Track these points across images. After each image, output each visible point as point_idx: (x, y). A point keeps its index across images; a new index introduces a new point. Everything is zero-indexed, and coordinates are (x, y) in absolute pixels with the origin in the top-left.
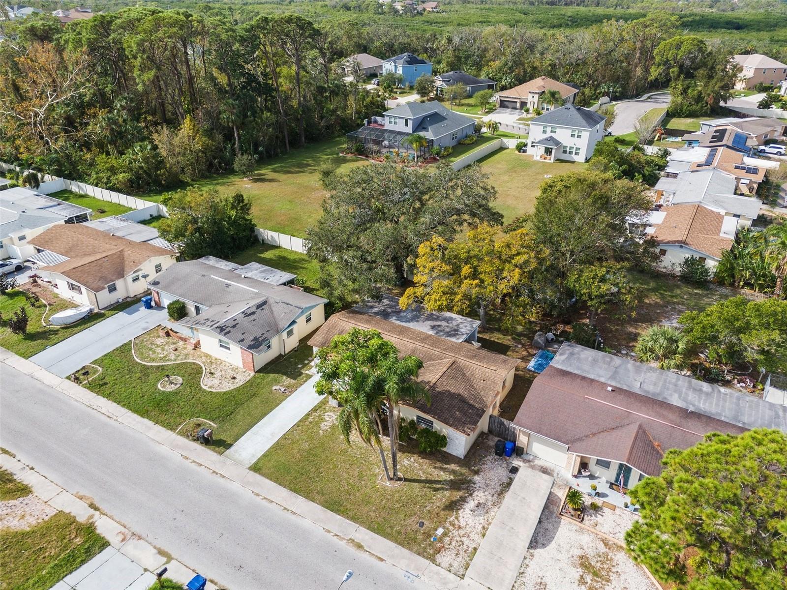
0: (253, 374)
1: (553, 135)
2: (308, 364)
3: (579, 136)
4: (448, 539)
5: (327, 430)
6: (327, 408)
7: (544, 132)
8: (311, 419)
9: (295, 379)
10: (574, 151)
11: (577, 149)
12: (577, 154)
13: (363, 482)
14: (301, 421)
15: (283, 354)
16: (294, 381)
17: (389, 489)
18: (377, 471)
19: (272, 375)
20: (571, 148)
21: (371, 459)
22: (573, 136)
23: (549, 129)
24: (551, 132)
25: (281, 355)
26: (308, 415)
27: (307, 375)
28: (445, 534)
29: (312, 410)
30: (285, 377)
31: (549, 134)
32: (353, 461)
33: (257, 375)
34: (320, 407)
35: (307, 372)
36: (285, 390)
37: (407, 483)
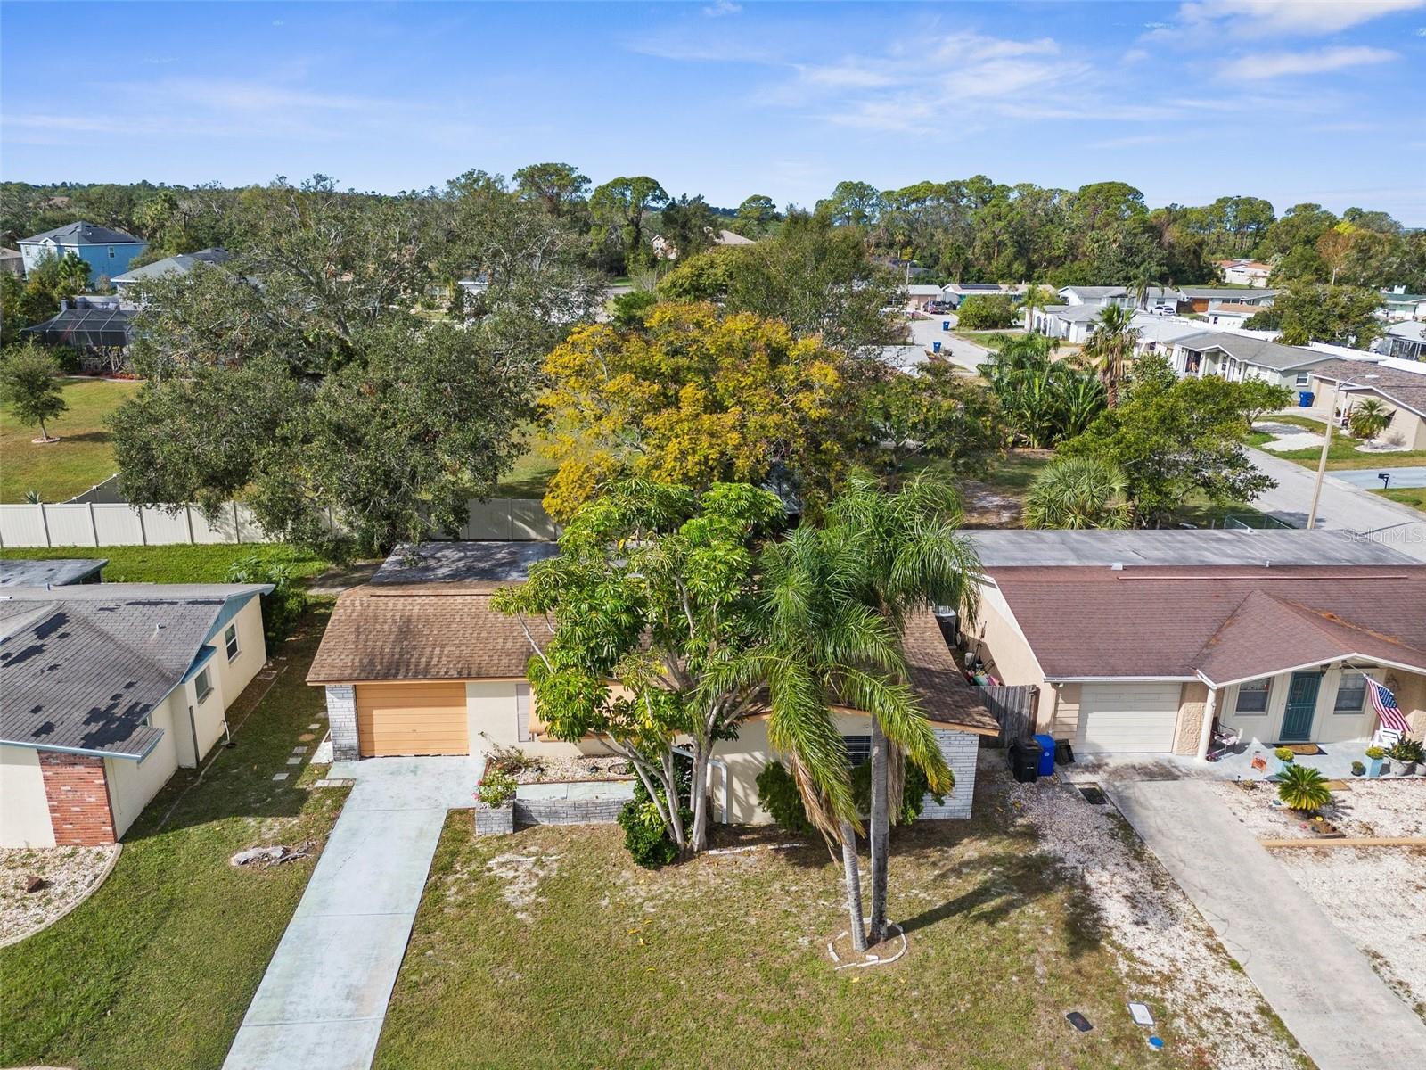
0: (112, 851)
2: (305, 763)
4: (1180, 1022)
5: (538, 905)
6: (483, 849)
8: (452, 895)
9: (295, 813)
13: (801, 991)
14: (422, 914)
15: (192, 763)
16: (295, 821)
17: (893, 974)
18: (805, 941)
19: (195, 832)
21: (753, 921)
25: (181, 773)
26: (433, 889)
27: (328, 792)
28: (1160, 1014)
29: (434, 869)
30: (251, 821)
32: (708, 948)
33: (132, 847)
34: (454, 854)
35: (319, 784)
36: (286, 852)
37: (917, 934)
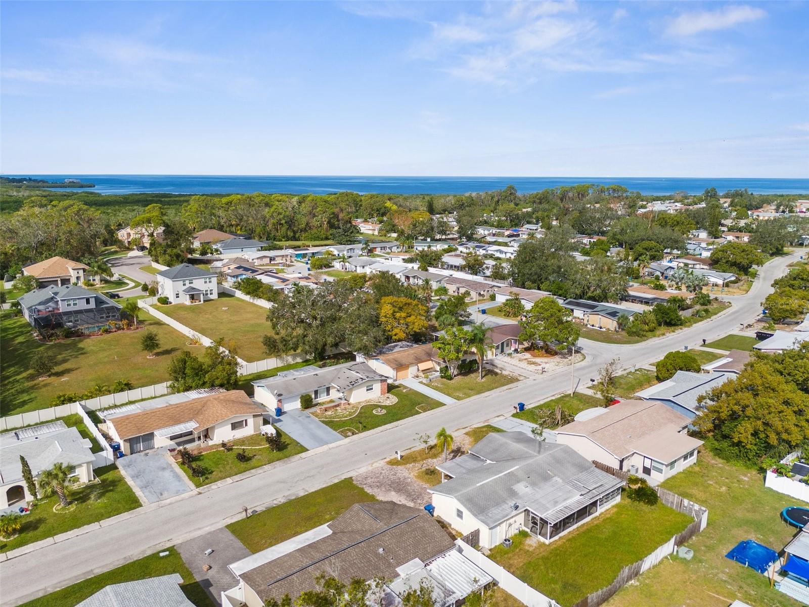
1: (191, 285)
3: (210, 282)
7: (184, 285)
10: (209, 292)
11: (211, 290)
12: (211, 294)
20: (206, 291)
22: (206, 282)
23: (187, 282)
24: (190, 283)
31: (188, 285)
